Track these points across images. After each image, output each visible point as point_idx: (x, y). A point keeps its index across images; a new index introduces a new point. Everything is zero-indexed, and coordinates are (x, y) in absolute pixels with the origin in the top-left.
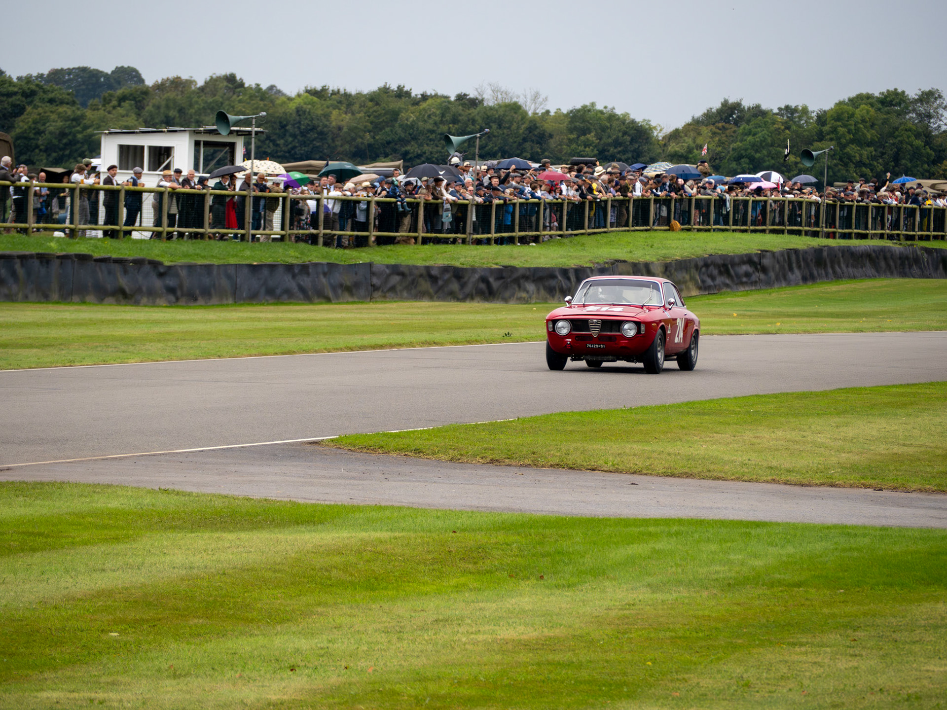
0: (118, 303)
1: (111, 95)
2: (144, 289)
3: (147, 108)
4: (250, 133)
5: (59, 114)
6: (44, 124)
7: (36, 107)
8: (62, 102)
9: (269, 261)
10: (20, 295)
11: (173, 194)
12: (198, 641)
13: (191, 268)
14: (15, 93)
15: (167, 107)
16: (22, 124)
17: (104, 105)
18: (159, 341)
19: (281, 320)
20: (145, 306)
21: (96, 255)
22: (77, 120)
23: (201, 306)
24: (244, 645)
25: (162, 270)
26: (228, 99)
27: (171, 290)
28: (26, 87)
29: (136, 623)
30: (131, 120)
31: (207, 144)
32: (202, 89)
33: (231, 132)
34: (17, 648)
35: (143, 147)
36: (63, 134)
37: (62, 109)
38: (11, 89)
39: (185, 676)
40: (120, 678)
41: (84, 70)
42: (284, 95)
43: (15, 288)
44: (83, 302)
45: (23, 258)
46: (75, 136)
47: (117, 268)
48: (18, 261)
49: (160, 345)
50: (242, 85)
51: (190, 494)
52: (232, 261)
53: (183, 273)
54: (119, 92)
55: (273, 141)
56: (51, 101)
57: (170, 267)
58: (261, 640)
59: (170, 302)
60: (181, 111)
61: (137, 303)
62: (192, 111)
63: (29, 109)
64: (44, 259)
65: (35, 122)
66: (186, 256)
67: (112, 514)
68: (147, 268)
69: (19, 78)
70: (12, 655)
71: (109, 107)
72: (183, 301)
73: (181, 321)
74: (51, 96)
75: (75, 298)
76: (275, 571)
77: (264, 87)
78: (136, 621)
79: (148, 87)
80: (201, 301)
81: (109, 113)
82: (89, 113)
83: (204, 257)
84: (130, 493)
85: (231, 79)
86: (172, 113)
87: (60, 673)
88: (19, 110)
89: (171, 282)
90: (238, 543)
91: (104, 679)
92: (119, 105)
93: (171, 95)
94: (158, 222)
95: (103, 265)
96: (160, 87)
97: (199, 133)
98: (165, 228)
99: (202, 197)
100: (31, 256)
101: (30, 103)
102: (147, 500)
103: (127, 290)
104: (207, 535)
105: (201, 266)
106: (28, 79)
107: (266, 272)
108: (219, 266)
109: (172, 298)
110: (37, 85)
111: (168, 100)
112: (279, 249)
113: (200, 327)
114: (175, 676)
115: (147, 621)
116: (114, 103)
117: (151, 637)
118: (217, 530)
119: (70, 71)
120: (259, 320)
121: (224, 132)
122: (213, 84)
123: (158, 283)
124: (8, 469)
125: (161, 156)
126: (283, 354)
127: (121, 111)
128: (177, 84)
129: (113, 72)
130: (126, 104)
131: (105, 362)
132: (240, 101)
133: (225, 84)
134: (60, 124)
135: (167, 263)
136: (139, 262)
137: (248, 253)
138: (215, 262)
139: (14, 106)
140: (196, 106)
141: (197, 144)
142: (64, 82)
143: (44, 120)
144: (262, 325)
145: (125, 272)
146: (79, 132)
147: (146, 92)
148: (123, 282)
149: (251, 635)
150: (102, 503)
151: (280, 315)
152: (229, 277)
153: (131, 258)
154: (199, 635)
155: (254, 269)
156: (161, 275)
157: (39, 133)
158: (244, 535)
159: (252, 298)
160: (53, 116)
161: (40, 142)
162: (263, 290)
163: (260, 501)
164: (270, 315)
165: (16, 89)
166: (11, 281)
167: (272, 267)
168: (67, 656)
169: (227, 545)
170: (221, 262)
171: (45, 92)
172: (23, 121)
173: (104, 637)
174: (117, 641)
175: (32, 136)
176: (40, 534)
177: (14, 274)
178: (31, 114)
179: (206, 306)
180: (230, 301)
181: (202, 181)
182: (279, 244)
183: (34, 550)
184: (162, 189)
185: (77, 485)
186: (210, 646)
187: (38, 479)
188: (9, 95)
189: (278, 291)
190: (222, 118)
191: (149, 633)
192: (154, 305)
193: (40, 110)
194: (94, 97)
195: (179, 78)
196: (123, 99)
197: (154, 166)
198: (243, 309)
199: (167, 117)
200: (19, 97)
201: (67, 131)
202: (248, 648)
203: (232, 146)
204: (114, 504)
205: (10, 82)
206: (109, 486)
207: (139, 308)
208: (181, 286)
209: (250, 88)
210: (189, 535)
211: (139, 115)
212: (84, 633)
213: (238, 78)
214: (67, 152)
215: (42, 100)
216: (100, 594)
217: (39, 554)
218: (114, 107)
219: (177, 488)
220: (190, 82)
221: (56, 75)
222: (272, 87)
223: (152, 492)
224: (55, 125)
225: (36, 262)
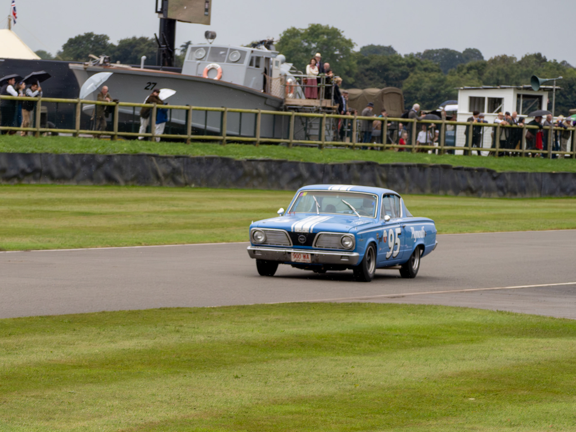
0: (468, 196)
1: (463, 66)
2: (484, 187)
3: (485, 74)
4: (552, 90)
5: (430, 78)
6: (421, 84)
7: (416, 73)
8: (432, 70)
9: (563, 171)
10: (407, 190)
11: (503, 127)
12: (524, 405)
13: (513, 174)
14: (403, 65)
15: (498, 74)
16: (407, 84)
17: (458, 72)
18: (495, 219)
19: (571, 207)
20: (484, 197)
21: (455, 165)
22: (441, 81)
23: (519, 199)
24: (553, 408)
25: (495, 175)
26: (536, 69)
27: (501, 189)
28: (410, 61)
29: (486, 392)
30: (475, 82)
31: (525, 96)
32: (520, 63)
33: (540, 89)
34: (412, 406)
35: (484, 99)
36: (432, 90)
37: (432, 75)
38: (401, 62)
39: (517, 425)
40: (476, 426)
41: (446, 50)
42: (571, 67)
43: (403, 185)
44: (446, 195)
45: (409, 167)
46: (439, 92)
47: (467, 173)
48: (405, 169)
49: (495, 222)
50: (545, 60)
51: (516, 314)
52: (540, 170)
53: (508, 178)
54: (467, 65)
55: (564, 96)
56: (426, 70)
57: (500, 174)
58: (564, 405)
59: (499, 196)
60: (507, 76)
61: (479, 196)
62: (513, 76)
63: (411, 74)
64: (422, 167)
65: (415, 83)
66: (510, 167)
67: (468, 325)
68: (486, 174)
69: (406, 55)
70: (409, 409)
71: (462, 74)
72: (508, 195)
73: (508, 208)
74: (425, 66)
75: (441, 192)
76: (571, 363)
77: (559, 61)
78: (485, 391)
79: (486, 62)
80: (519, 195)
81: (462, 77)
82: (449, 78)
83: (521, 168)
84: (479, 313)
85: (538, 56)
86: (501, 78)
87: (439, 421)
88: (405, 75)
89: (501, 183)
90: (548, 345)
91: (466, 426)
92: (468, 73)
93: (501, 66)
94: (494, 146)
95: (459, 172)
96: (494, 61)
97: (520, 89)
98: (498, 149)
99: (521, 129)
100: (414, 166)
101: (412, 71)
102: (490, 317)
103: (473, 187)
104: (528, 340)
105: (520, 173)
106: (411, 56)
107: (560, 177)
108: (531, 174)
109: (501, 193)
110: (417, 60)
111: (498, 69)
112: (570, 162)
113: (520, 211)
114: (511, 425)
115: (492, 391)
116: (465, 71)
117: (495, 401)
118: (534, 337)
119: (437, 51)
120: (556, 207)
121: (535, 89)
122: (527, 59)
123: (492, 184)
124: (403, 296)
125: (495, 103)
126: (573, 228)
127: (469, 76)
128: (504, 59)
129: (464, 52)
130: (473, 72)
131: (460, 232)
132: (544, 71)
133: (535, 59)
134: (430, 84)
135: (498, 171)
136: (480, 171)
137: (549, 165)
138: (529, 171)
139: (402, 72)
140: (516, 74)
141: (519, 96)
142: (433, 58)
143: (420, 81)
144: (558, 210)
145: (472, 176)
146: (442, 89)
147: (485, 65)
148: (471, 182)
149: (557, 402)
150: (462, 318)
151: (570, 205)
152: (537, 180)
153: (475, 168)
154: (525, 401)
155: (553, 176)
156: (494, 179)
157: (418, 90)
158: (552, 340)
159: (552, 194)
160: (427, 79)
161: (418, 95)
162: (559, 189)
163: (560, 320)
164: (563, 205)
165: (404, 62)
166: (401, 181)
167: (565, 175)
168: (443, 412)
169: (541, 346)
170: (533, 171)
171: (422, 64)
172: (407, 82)
173: (466, 401)
174: (475, 403)
175: (413, 91)
176: (424, 337)
177: (403, 176)
178: (413, 78)
179: (523, 198)
180: (538, 195)
181: (521, 120)
182: (569, 160)
183: (420, 346)
184: (496, 124)
185: (446, 307)
186: (531, 408)
187: (422, 303)
188: (399, 65)
189: (568, 190)
190: (535, 80)
191: (493, 399)
192: (490, 197)
193: (419, 75)
194: (452, 67)
195: (505, 56)
196: (470, 68)
197: (491, 110)
198: (546, 200)
199: (498, 80)
200: (406, 67)
201: (435, 88)
202: (556, 410)
203: (540, 98)
204: (469, 319)
205: (400, 57)
206: (465, 308)
207: (480, 200)
208: (507, 186)
209: (550, 62)
210: (516, 339)
211: (480, 78)
212: (454, 398)
213: (543, 56)
214: (435, 102)
215: (420, 69)
216: (461, 374)
217: (424, 349)
218: (465, 74)
219: (507, 310)
220: (512, 58)
221: (429, 54)
222: (564, 62)
223: (492, 312)
224: (427, 84)
225: (417, 170)
